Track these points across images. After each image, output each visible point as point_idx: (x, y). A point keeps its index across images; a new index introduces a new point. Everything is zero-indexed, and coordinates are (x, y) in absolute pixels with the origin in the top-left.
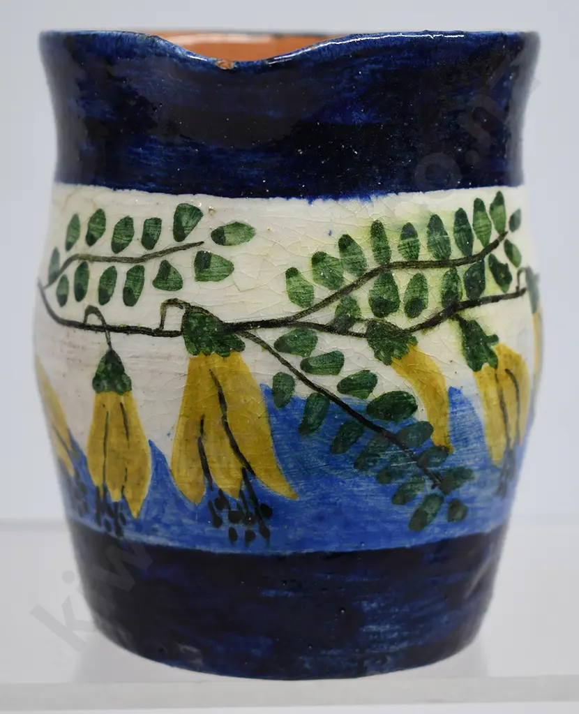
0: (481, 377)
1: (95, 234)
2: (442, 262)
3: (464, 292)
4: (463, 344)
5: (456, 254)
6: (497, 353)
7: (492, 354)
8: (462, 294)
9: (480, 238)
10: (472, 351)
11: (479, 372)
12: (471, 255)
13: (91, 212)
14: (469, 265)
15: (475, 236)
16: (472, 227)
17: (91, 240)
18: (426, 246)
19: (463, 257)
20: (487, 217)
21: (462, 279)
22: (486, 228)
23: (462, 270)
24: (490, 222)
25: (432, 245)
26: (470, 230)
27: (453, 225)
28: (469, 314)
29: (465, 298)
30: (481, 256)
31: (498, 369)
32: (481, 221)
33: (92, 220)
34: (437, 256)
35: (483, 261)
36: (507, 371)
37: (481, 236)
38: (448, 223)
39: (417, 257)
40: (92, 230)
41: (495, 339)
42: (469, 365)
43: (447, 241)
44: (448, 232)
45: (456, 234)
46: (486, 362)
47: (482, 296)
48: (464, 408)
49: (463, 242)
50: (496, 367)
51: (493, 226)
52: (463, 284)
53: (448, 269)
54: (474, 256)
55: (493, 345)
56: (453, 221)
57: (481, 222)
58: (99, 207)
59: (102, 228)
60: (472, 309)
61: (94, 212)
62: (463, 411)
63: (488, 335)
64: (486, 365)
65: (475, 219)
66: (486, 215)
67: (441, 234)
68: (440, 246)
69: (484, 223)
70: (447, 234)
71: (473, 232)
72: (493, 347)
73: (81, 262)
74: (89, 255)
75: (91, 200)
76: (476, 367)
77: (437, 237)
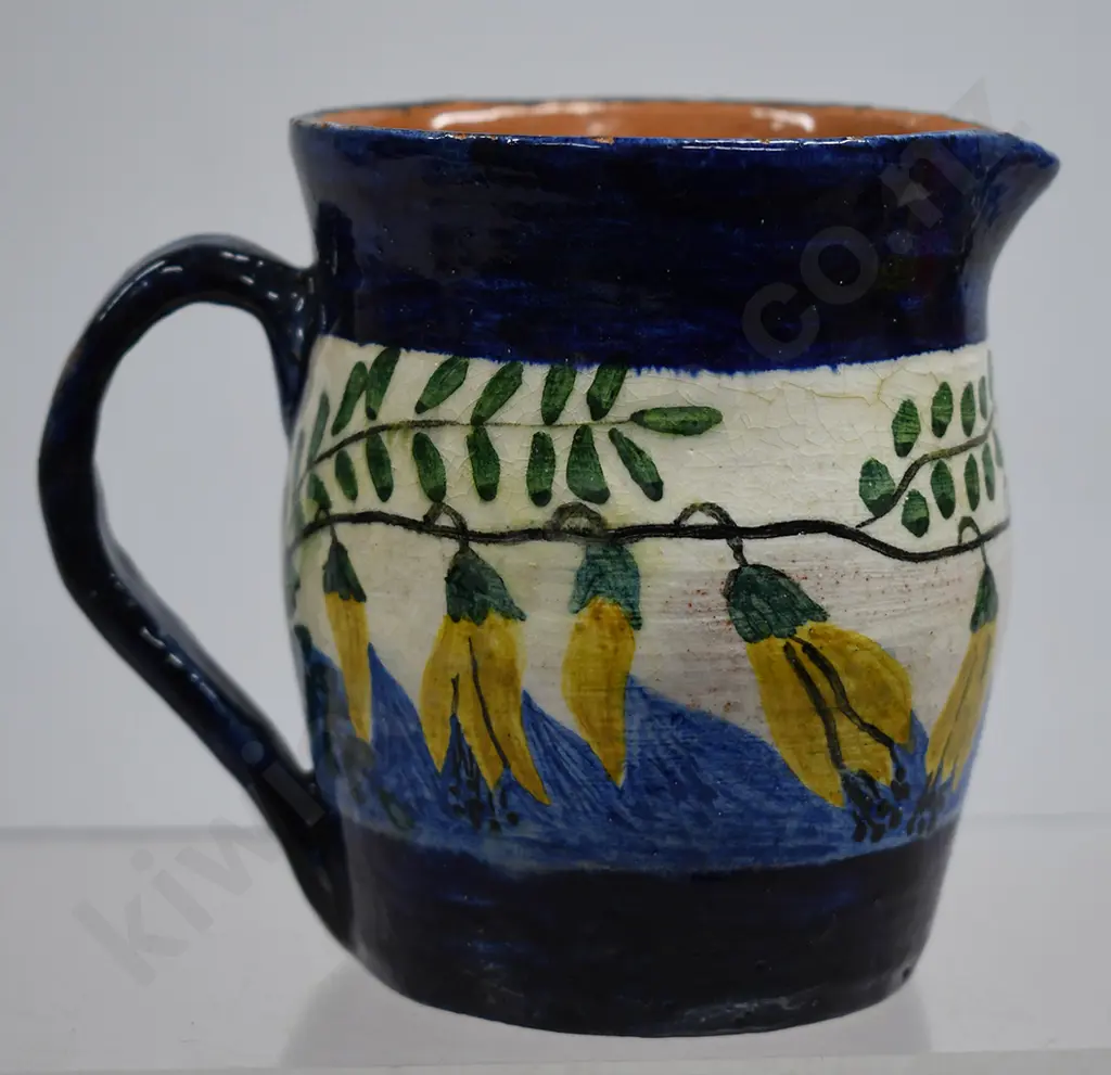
1: (943, 419)
13: (933, 390)
17: (939, 429)
33: (937, 400)
40: (938, 415)
58: (941, 380)
59: (948, 407)
61: (937, 389)
73: (935, 463)
74: (943, 451)
75: (931, 373)
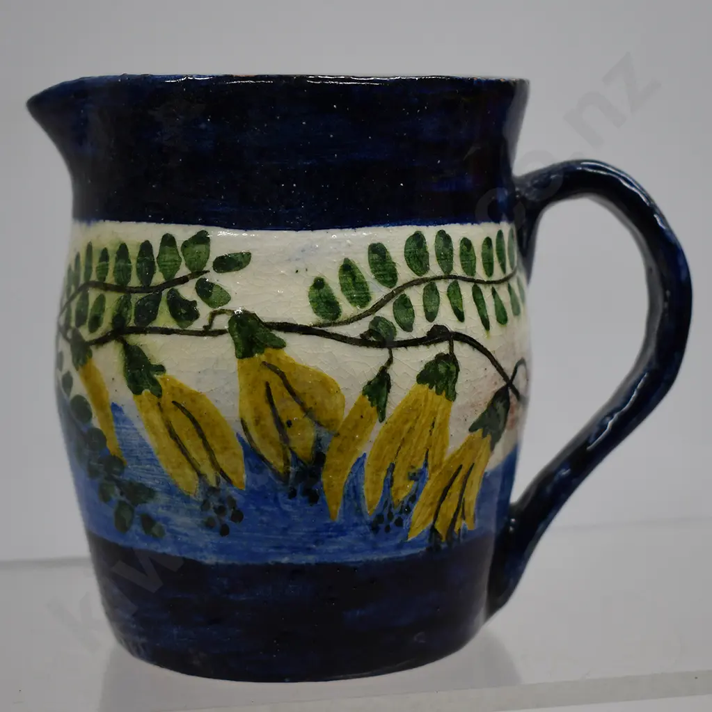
0: (141, 401)
2: (121, 287)
3: (133, 318)
4: (125, 366)
5: (134, 282)
6: (161, 383)
7: (155, 382)
8: (130, 319)
9: (163, 271)
10: (133, 374)
11: (139, 396)
12: (148, 286)
14: (146, 294)
15: (158, 269)
16: (156, 260)
18: (112, 272)
19: (140, 286)
20: (178, 252)
21: (133, 306)
22: (174, 263)
23: (136, 298)
24: (180, 258)
25: (118, 270)
26: (154, 262)
27: (137, 255)
28: (134, 339)
29: (132, 323)
30: (160, 288)
31: (163, 398)
32: (167, 255)
34: (117, 280)
35: (161, 294)
36: (174, 402)
37: (164, 269)
38: (133, 252)
39: (105, 279)
41: (161, 369)
42: (129, 387)
43: (129, 269)
44: (132, 261)
45: (138, 265)
46: (146, 388)
47: (150, 325)
48: (127, 426)
49: (144, 271)
50: (159, 396)
51: (183, 263)
52: (133, 311)
53: (123, 294)
54: (152, 287)
55: (157, 374)
56: (138, 251)
57: (168, 257)
60: (137, 336)
62: (127, 429)
63: (153, 363)
64: (146, 392)
65: (162, 252)
66: (177, 250)
67: (126, 262)
68: (123, 272)
69: (171, 257)
70: (130, 263)
71: (156, 264)
72: (158, 377)
76: (137, 391)
77: (122, 264)
